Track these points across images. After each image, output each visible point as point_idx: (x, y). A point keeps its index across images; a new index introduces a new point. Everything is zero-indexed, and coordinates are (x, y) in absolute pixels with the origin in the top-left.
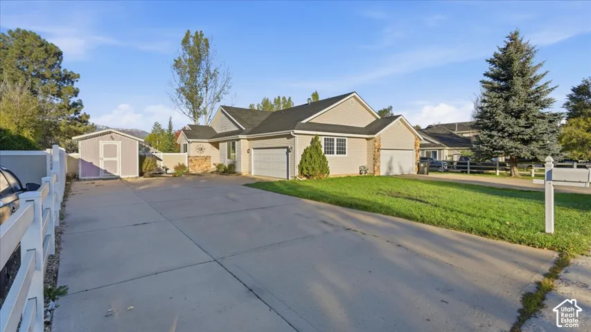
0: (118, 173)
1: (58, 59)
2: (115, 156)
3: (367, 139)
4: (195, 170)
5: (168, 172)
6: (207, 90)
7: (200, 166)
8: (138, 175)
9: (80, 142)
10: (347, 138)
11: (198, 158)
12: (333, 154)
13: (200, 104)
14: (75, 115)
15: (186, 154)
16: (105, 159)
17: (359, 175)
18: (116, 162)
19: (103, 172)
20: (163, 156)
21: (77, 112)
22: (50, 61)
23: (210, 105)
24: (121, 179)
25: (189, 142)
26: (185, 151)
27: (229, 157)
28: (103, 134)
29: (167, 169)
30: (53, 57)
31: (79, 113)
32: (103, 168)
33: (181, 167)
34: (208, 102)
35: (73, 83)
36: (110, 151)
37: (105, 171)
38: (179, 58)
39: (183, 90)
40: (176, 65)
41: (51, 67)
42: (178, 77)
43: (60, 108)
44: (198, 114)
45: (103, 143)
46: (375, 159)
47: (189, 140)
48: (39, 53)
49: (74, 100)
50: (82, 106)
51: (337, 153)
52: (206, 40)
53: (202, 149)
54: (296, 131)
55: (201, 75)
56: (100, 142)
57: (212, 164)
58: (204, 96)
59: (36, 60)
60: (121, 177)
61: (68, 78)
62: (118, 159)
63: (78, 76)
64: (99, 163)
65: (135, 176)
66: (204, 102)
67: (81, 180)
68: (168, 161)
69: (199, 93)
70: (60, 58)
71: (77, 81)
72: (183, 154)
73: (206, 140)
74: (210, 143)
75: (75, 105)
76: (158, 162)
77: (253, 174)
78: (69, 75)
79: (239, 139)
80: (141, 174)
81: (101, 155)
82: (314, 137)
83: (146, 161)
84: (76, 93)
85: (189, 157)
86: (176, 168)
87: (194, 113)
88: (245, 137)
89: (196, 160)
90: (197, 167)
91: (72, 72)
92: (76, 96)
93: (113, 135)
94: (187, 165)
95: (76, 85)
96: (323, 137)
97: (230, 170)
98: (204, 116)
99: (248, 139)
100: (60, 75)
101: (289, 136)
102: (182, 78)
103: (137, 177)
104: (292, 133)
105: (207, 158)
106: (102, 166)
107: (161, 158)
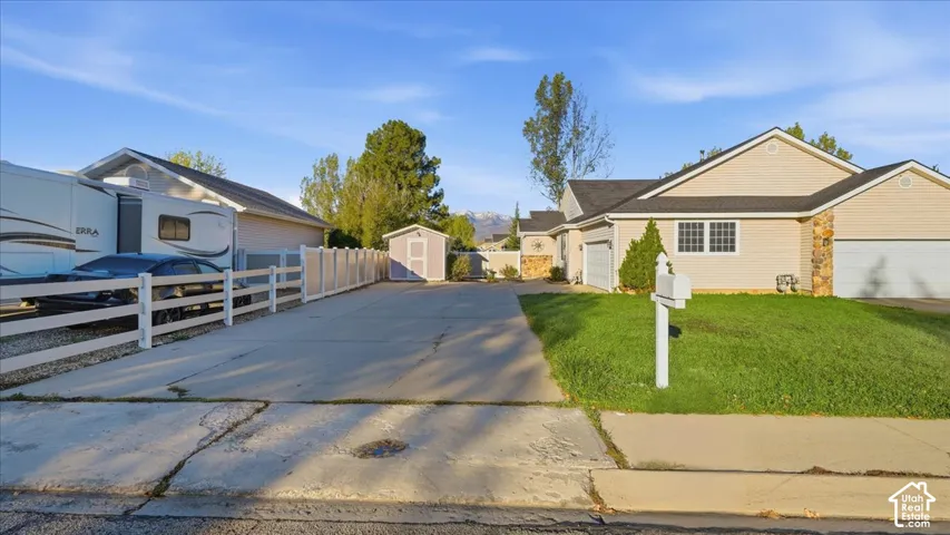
0: (424, 275)
1: (421, 145)
2: (422, 256)
3: (800, 220)
4: (530, 275)
7: (536, 269)
8: (444, 279)
9: (390, 241)
10: (737, 222)
11: (533, 259)
12: (701, 249)
15: (518, 252)
16: (413, 259)
17: (776, 292)
18: (422, 262)
19: (410, 273)
20: (490, 255)
21: (436, 204)
22: (414, 149)
24: (426, 282)
25: (522, 237)
27: (562, 257)
28: (410, 231)
29: (493, 273)
30: (417, 143)
32: (410, 269)
33: (510, 271)
35: (434, 170)
36: (417, 250)
37: (412, 272)
38: (532, 119)
39: (536, 163)
40: (526, 130)
41: (414, 155)
42: (528, 146)
45: (410, 240)
46: (819, 261)
47: (521, 233)
48: (403, 143)
49: (436, 189)
51: (712, 249)
52: (569, 83)
53: (539, 245)
54: (612, 215)
55: (564, 136)
60: (427, 279)
61: (430, 165)
62: (424, 259)
63: (439, 161)
64: (406, 264)
65: (441, 279)
67: (390, 281)
71: (439, 167)
72: (514, 252)
74: (549, 235)
75: (436, 195)
76: (483, 263)
77: (585, 282)
78: (432, 162)
79: (567, 231)
80: (448, 277)
81: (409, 256)
82: (646, 222)
84: (437, 182)
85: (521, 257)
86: (505, 272)
88: (574, 226)
89: (531, 261)
90: (532, 271)
91: (434, 158)
92: (437, 185)
93: (420, 231)
94: (518, 269)
95: (437, 172)
96: (677, 222)
99: (581, 230)
100: (423, 164)
101: (604, 224)
104: (606, 219)
105: (547, 258)
107: (489, 259)
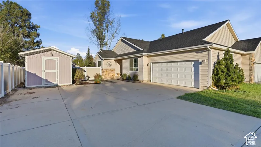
0: (56, 82)
1: (29, 18)
2: (55, 69)
3: (242, 55)
5: (90, 79)
6: (107, 32)
7: (109, 75)
8: (71, 83)
9: (26, 57)
11: (107, 70)
13: (104, 40)
14: (38, 47)
15: (101, 68)
16: (47, 71)
18: (55, 73)
19: (45, 81)
20: (87, 68)
22: (24, 18)
23: (109, 40)
24: (58, 86)
25: (102, 60)
26: (99, 65)
27: (131, 69)
28: (45, 51)
29: (89, 77)
30: (26, 16)
31: (39, 46)
32: (45, 79)
33: (97, 76)
34: (108, 39)
35: (37, 30)
36: (50, 65)
37: (47, 81)
38: (93, 12)
39: (95, 31)
40: (91, 16)
43: (29, 43)
44: (103, 45)
45: (44, 58)
47: (102, 58)
48: (18, 12)
49: (37, 39)
50: (41, 42)
52: (108, 2)
53: (110, 64)
55: (105, 23)
56: (43, 57)
57: (116, 74)
58: (106, 35)
59: (16, 16)
60: (59, 85)
61: (34, 28)
62: (56, 71)
63: (39, 27)
64: (41, 75)
65: (69, 84)
66: (106, 38)
67: (27, 88)
68: (90, 72)
69: (104, 33)
70: (30, 17)
71: (39, 29)
72: (98, 67)
73: (113, 59)
74: (115, 60)
75: (38, 42)
76: (84, 72)
77: (152, 82)
78: (35, 26)
80: (74, 82)
81: (44, 67)
83: (77, 72)
84: (38, 35)
85: (102, 69)
86: (95, 77)
87: (100, 45)
88: (146, 54)
90: (107, 76)
91: (36, 25)
92: (38, 37)
93: (53, 52)
94: (101, 74)
95: (38, 31)
97: (133, 78)
98: (106, 46)
99: (148, 56)
100: (30, 26)
101: (200, 51)
102: (95, 24)
103: (70, 85)
104: (208, 47)
105: (113, 70)
106: (44, 77)
107: (86, 70)
